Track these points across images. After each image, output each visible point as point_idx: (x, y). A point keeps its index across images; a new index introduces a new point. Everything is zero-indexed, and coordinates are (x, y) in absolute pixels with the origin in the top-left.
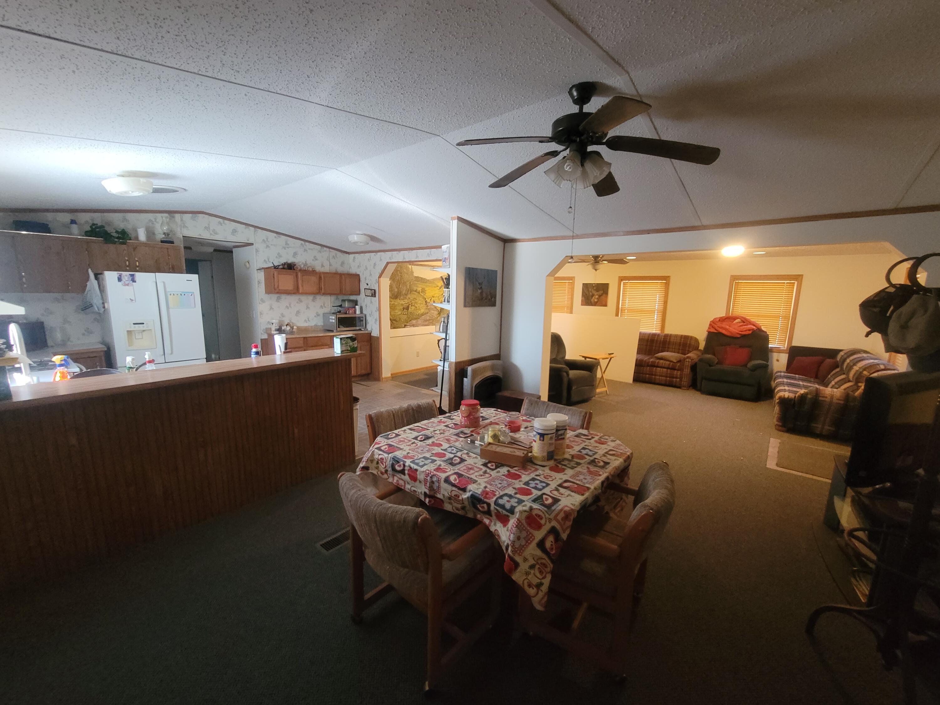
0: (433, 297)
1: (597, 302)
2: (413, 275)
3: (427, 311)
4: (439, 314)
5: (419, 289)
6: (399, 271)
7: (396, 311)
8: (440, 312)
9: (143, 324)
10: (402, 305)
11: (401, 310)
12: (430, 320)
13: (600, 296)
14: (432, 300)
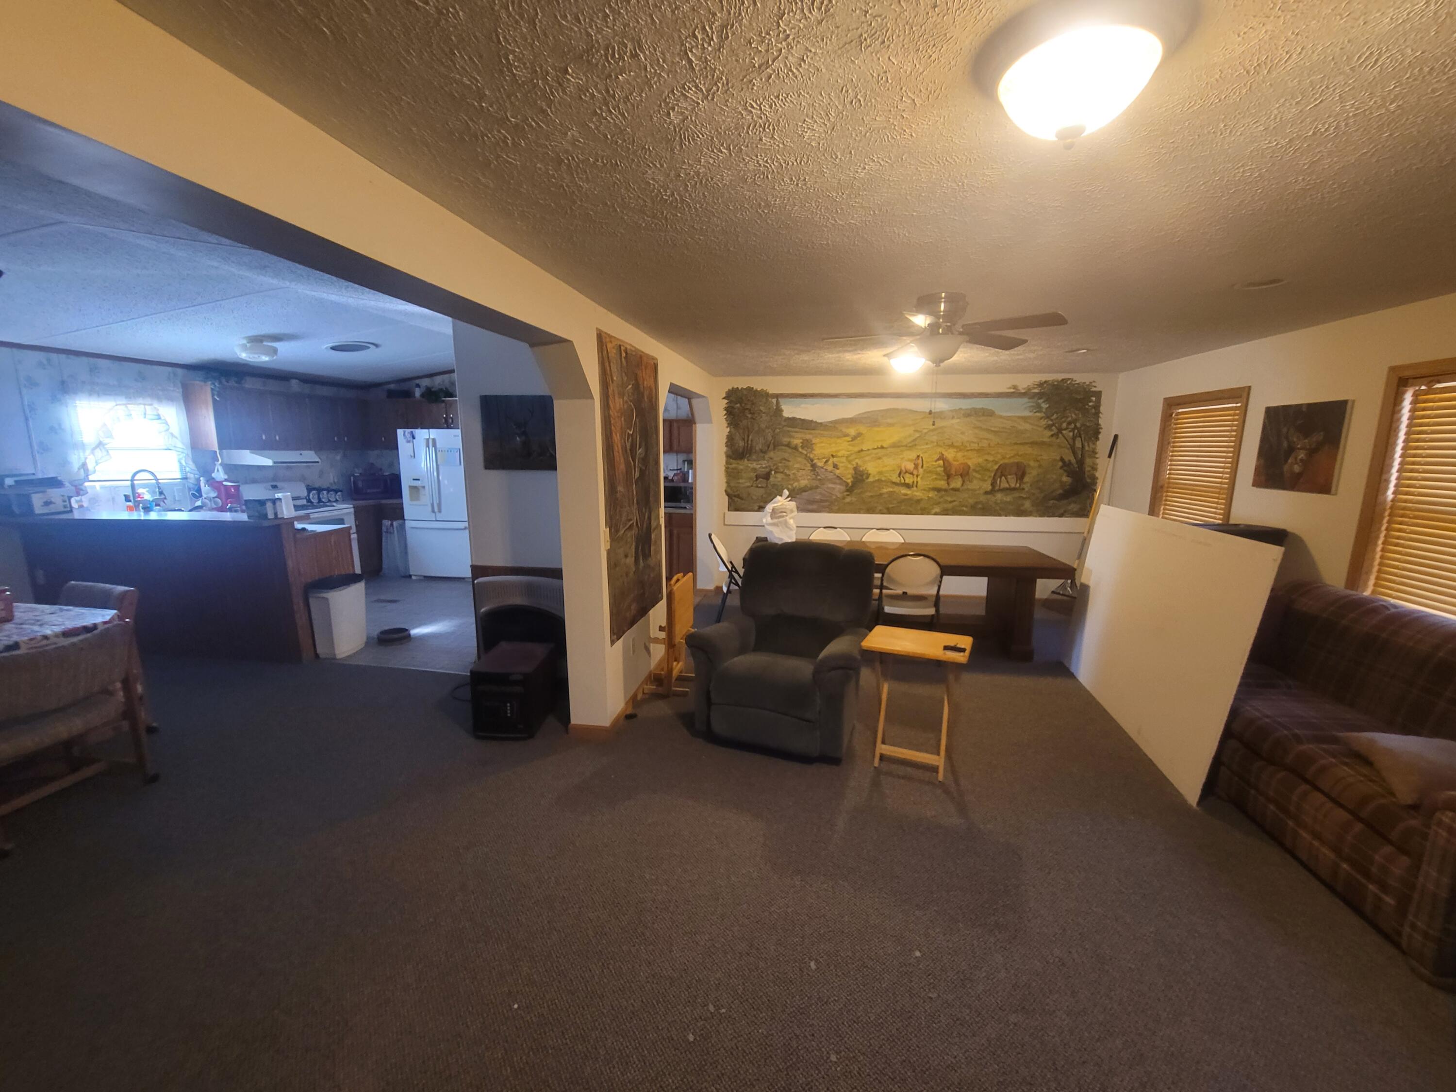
0: (833, 456)
1: (1300, 475)
2: (781, 416)
3: (817, 483)
4: (847, 491)
5: (797, 441)
6: (750, 410)
7: (741, 481)
8: (853, 486)
9: (418, 480)
10: (754, 470)
11: (751, 478)
12: (822, 501)
13: (1312, 452)
14: (830, 462)
